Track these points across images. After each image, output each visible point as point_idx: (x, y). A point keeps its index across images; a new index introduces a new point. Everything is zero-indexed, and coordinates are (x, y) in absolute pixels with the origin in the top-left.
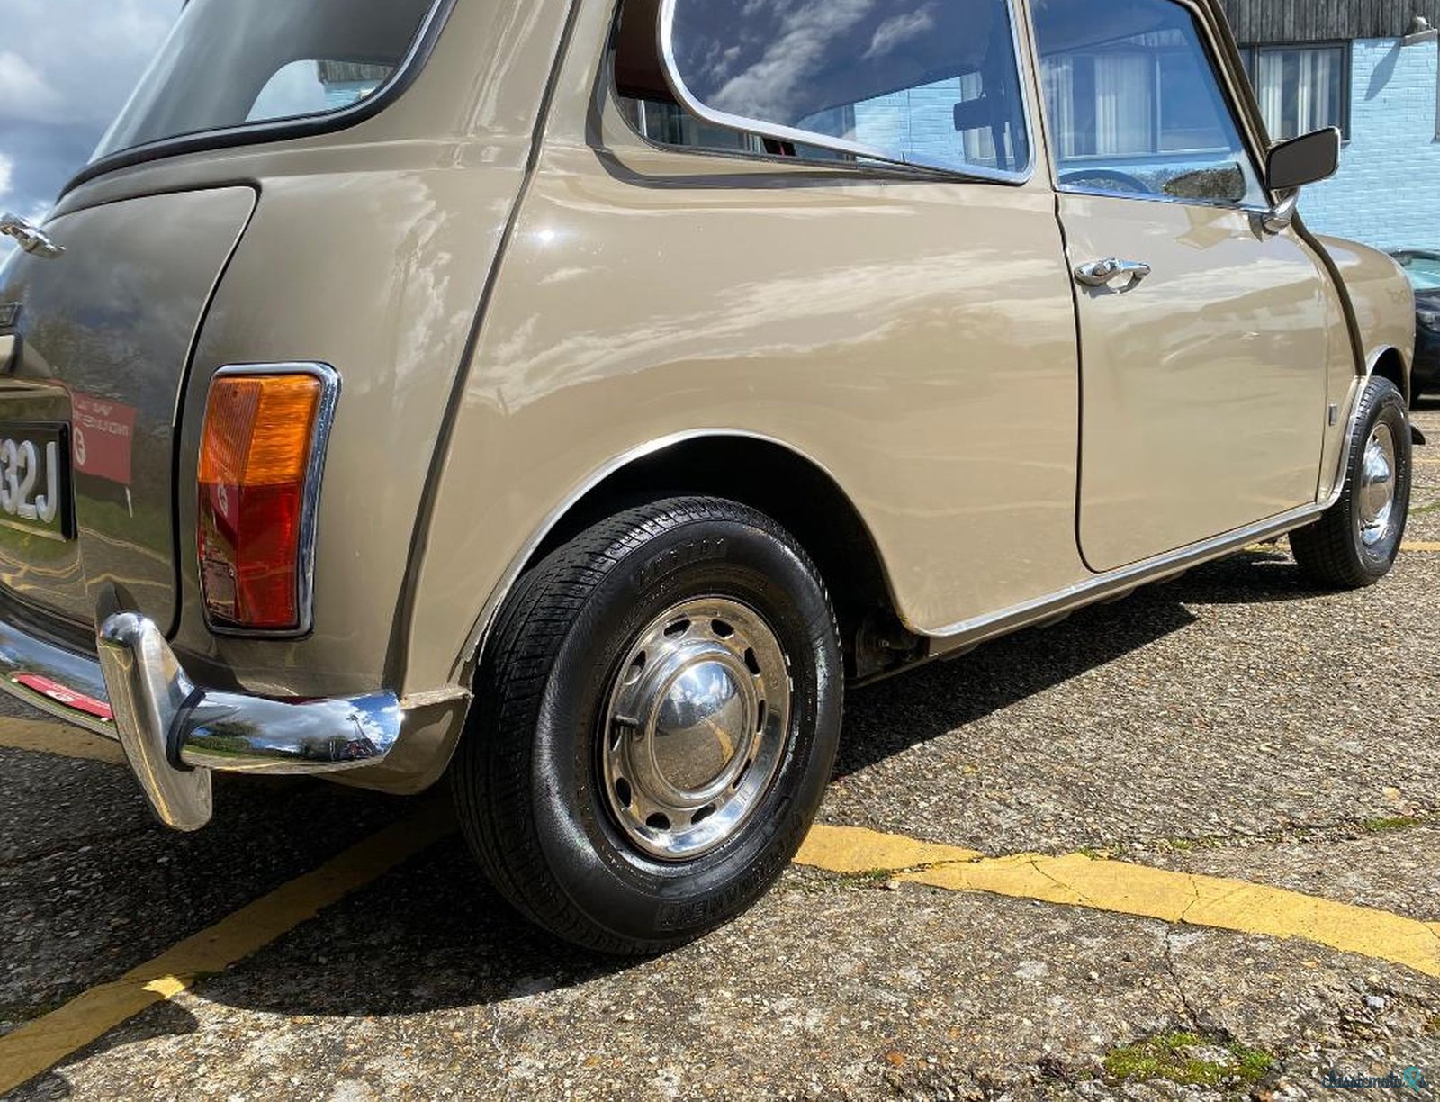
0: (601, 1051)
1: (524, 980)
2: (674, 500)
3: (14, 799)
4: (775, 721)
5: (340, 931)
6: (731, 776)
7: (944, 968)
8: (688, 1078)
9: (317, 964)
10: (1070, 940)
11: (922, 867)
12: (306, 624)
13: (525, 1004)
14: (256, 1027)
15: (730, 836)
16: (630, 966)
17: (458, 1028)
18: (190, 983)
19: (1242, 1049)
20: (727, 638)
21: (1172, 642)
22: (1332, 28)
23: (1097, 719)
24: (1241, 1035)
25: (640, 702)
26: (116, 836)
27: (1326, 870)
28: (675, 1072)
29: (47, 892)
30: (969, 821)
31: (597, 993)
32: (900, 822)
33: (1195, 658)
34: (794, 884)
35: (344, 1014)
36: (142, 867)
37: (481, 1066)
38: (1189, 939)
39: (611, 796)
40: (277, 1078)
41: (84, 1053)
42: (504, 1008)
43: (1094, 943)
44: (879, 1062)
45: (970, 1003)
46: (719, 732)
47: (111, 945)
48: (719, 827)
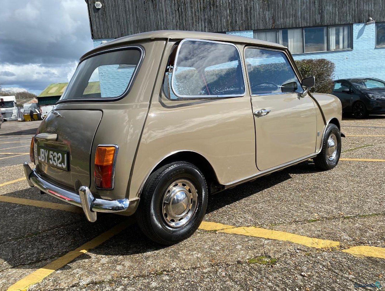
0: (162, 260)
1: (148, 250)
2: (175, 162)
3: (45, 218)
4: (194, 202)
5: (114, 242)
6: (186, 212)
7: (224, 247)
8: (177, 264)
9: (110, 247)
10: (247, 242)
11: (223, 229)
12: (113, 187)
13: (149, 253)
14: (102, 257)
15: (186, 223)
16: (168, 247)
17: (137, 257)
18: (88, 251)
19: (272, 259)
20: (185, 187)
21: (284, 184)
22: (348, 21)
23: (264, 200)
24: (272, 257)
25: (169, 199)
26: (67, 225)
27: (297, 229)
28: (175, 263)
29: (57, 235)
30: (234, 221)
31: (162, 251)
32: (220, 221)
33: (288, 187)
34: (199, 232)
35: (117, 255)
36: (74, 231)
37: (141, 263)
38: (269, 241)
39: (164, 216)
40: (107, 265)
41: (72, 262)
42: (145, 254)
43: (251, 242)
44: (210, 261)
45: (227, 252)
46: (183, 204)
47: (71, 245)
48: (184, 222)
